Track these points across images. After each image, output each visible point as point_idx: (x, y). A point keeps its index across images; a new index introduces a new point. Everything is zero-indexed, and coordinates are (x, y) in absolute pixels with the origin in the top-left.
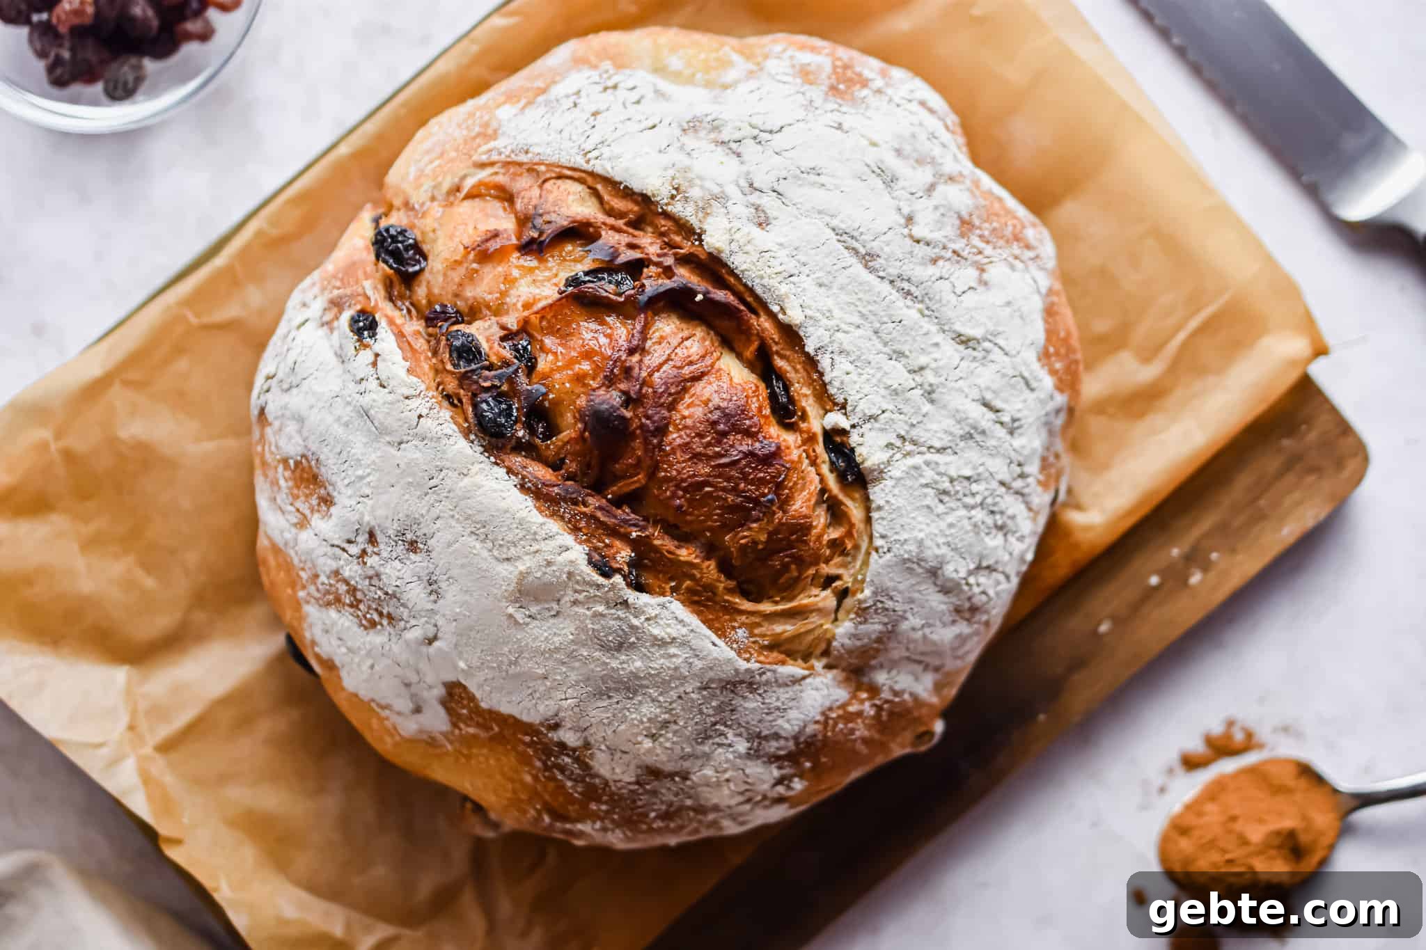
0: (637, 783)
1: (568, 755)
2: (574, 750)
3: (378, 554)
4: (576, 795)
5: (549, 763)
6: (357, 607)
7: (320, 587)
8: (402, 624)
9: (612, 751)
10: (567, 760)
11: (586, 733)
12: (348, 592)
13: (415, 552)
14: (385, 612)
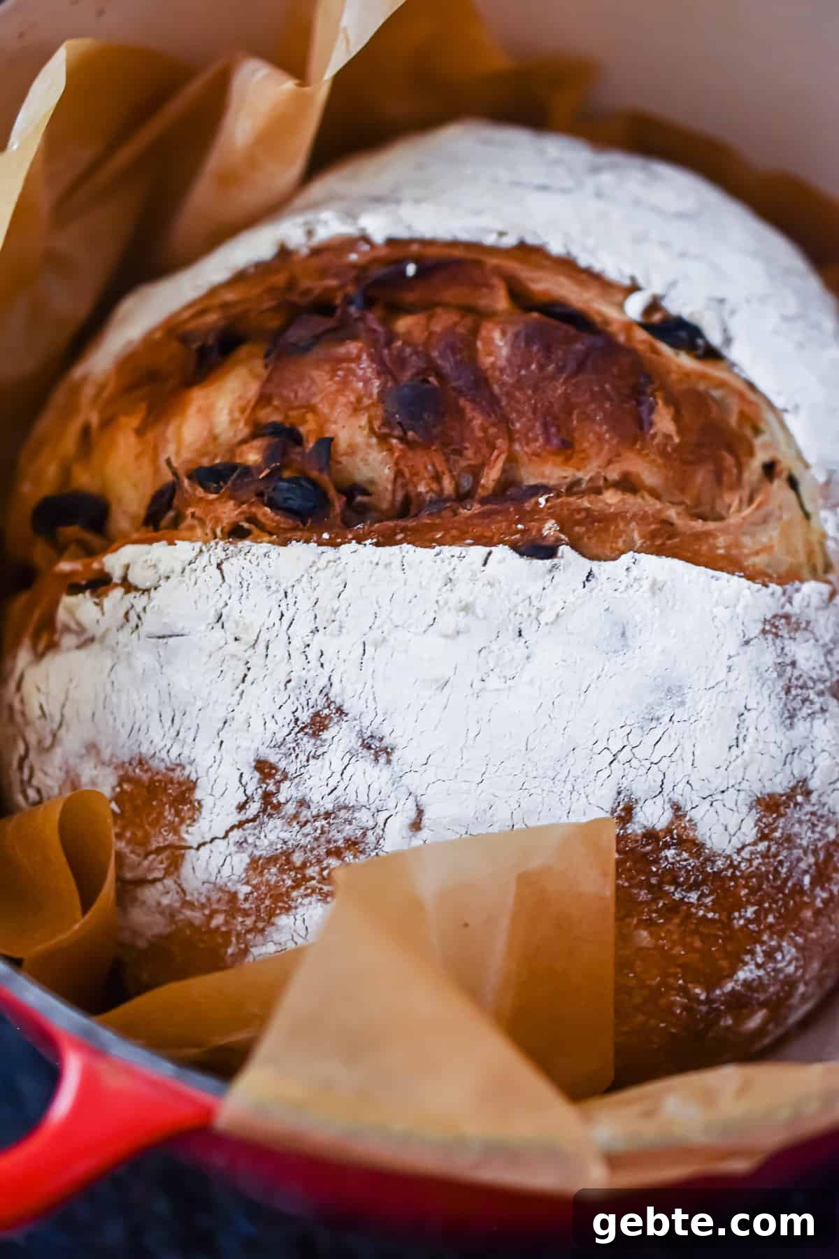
0: (763, 837)
1: (667, 846)
2: (669, 831)
3: (285, 778)
4: (710, 915)
5: (654, 881)
6: (306, 879)
7: (247, 906)
8: (371, 838)
9: (709, 798)
10: (670, 853)
11: (665, 792)
12: (282, 871)
13: (326, 728)
14: (340, 843)
